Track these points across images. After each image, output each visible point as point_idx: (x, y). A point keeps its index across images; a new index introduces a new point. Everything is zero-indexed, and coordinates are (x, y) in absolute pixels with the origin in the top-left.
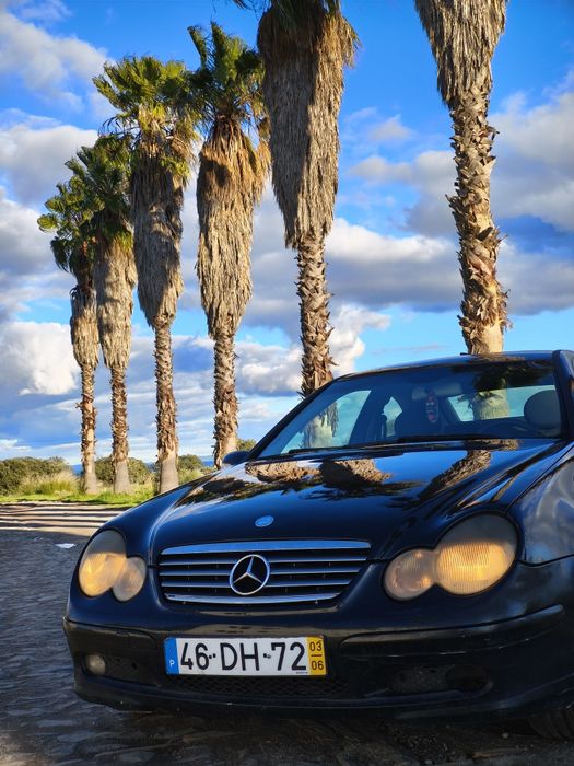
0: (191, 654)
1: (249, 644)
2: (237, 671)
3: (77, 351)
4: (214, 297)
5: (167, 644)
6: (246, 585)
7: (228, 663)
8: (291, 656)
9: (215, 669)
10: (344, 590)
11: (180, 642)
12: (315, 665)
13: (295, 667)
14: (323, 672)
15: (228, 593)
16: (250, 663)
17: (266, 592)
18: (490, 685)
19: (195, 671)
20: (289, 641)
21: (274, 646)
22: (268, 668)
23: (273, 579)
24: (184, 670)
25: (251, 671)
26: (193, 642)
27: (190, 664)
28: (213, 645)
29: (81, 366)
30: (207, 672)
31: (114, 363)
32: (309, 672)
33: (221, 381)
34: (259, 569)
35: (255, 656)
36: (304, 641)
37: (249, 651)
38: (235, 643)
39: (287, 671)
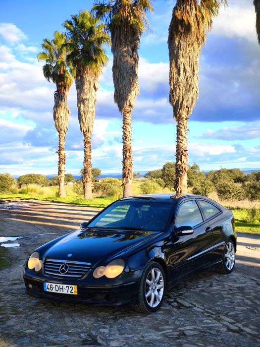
0: (49, 287)
1: (61, 285)
2: (59, 292)
3: (57, 124)
4: (179, 96)
5: (44, 284)
6: (63, 271)
7: (57, 290)
8: (70, 289)
9: (54, 291)
10: (83, 275)
11: (47, 284)
12: (75, 292)
13: (71, 292)
14: (77, 294)
15: (58, 273)
16: (61, 290)
17: (67, 274)
18: (113, 300)
19: (50, 291)
20: (70, 286)
21: (67, 287)
22: (65, 292)
23: (69, 270)
24: (47, 290)
25: (61, 292)
26: (50, 284)
27: (49, 289)
28: (54, 285)
29: (59, 131)
30: (52, 291)
31: (86, 131)
32: (74, 294)
33: (181, 144)
34: (66, 268)
35: (63, 289)
36: (73, 286)
37: (61, 287)
38: (59, 285)
39: (69, 293)
